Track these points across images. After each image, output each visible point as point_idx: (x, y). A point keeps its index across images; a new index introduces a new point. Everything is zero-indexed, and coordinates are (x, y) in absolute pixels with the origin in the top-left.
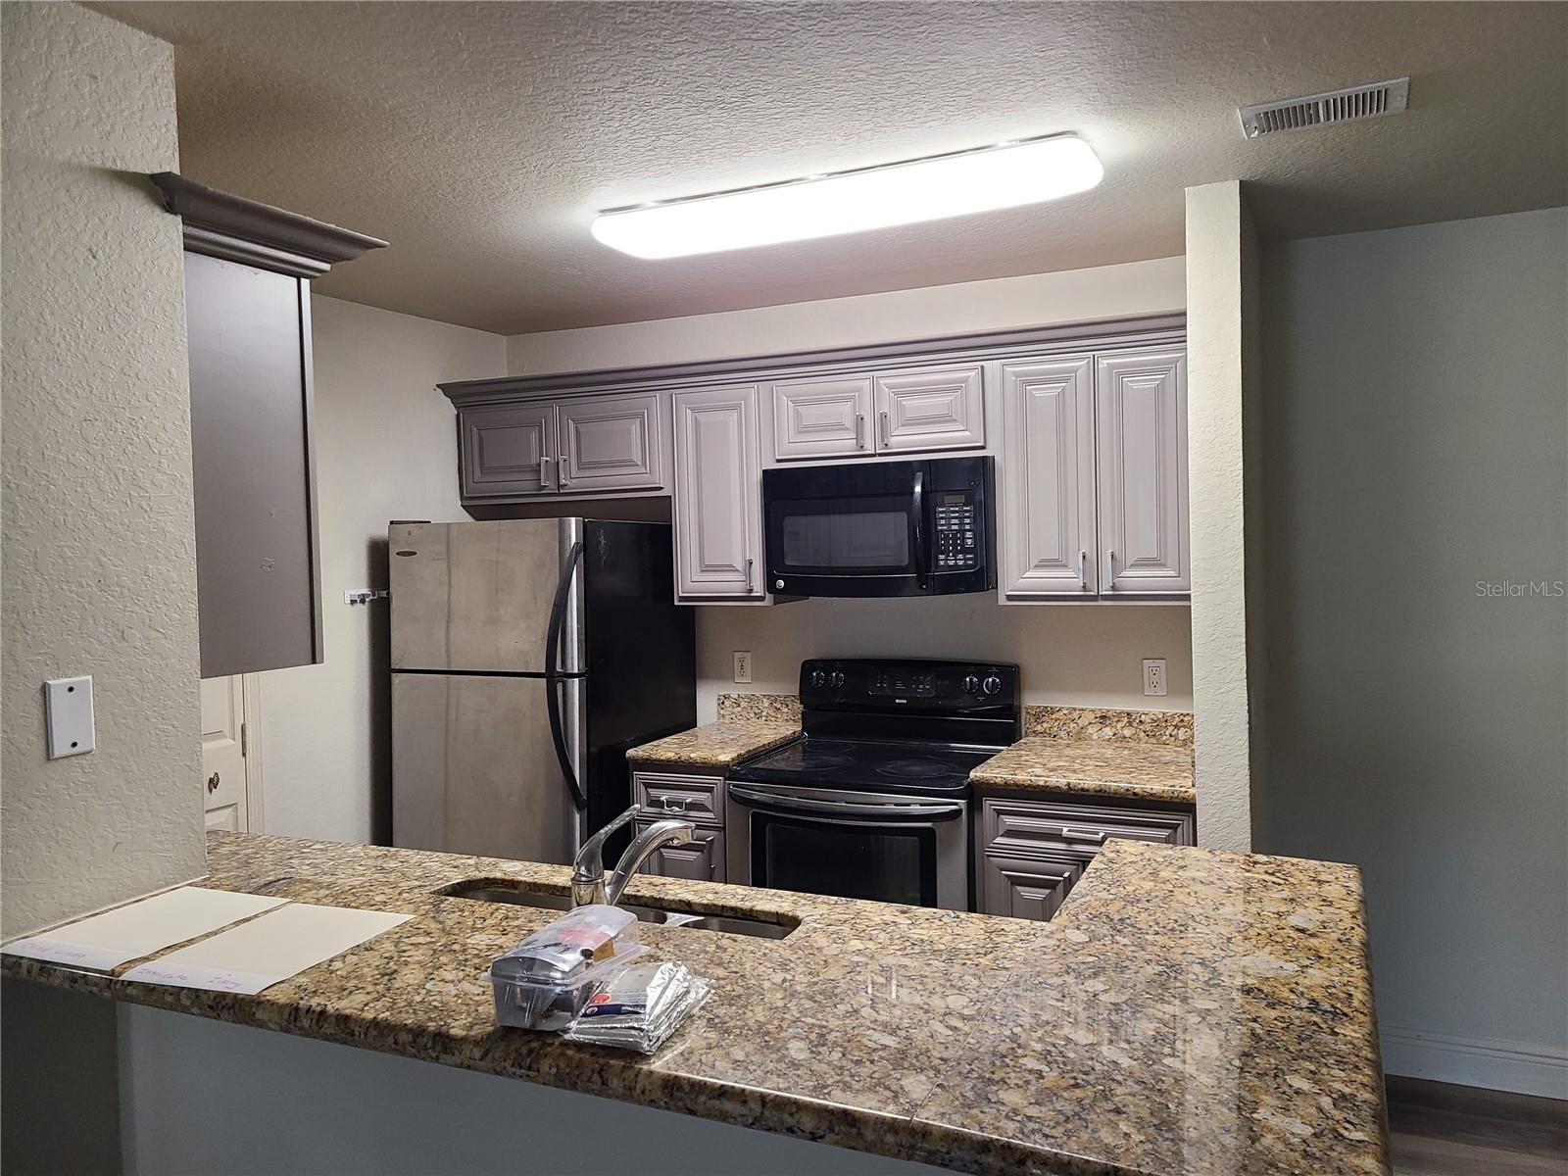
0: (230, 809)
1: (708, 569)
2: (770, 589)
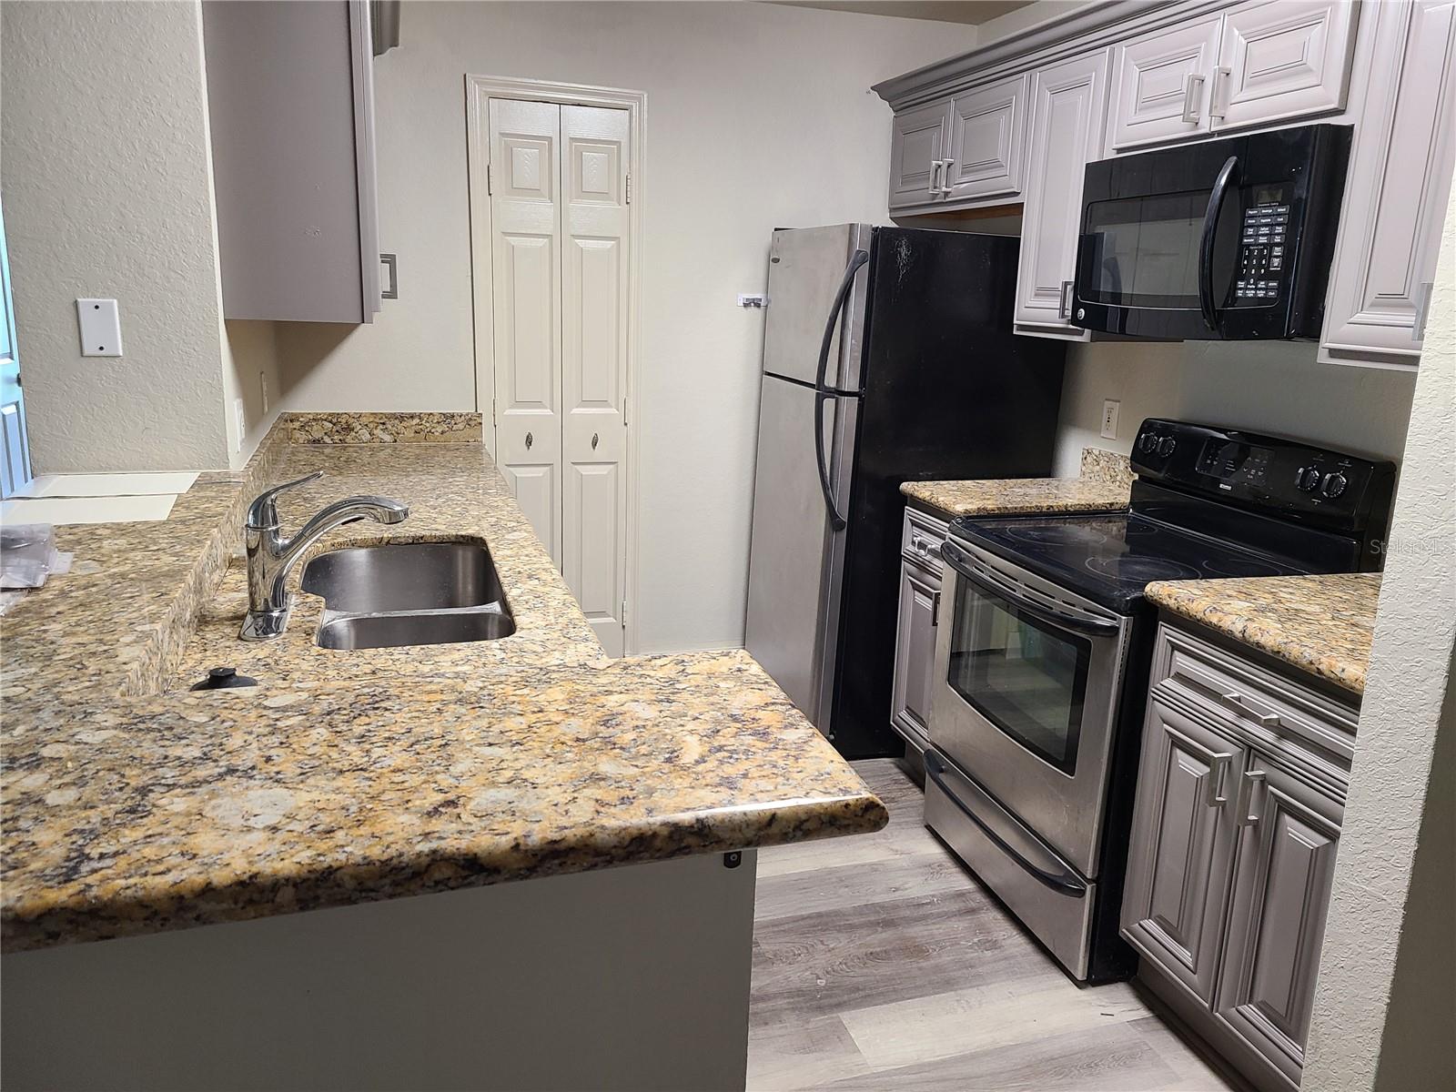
0: (612, 466)
1: (1041, 292)
2: (1074, 320)
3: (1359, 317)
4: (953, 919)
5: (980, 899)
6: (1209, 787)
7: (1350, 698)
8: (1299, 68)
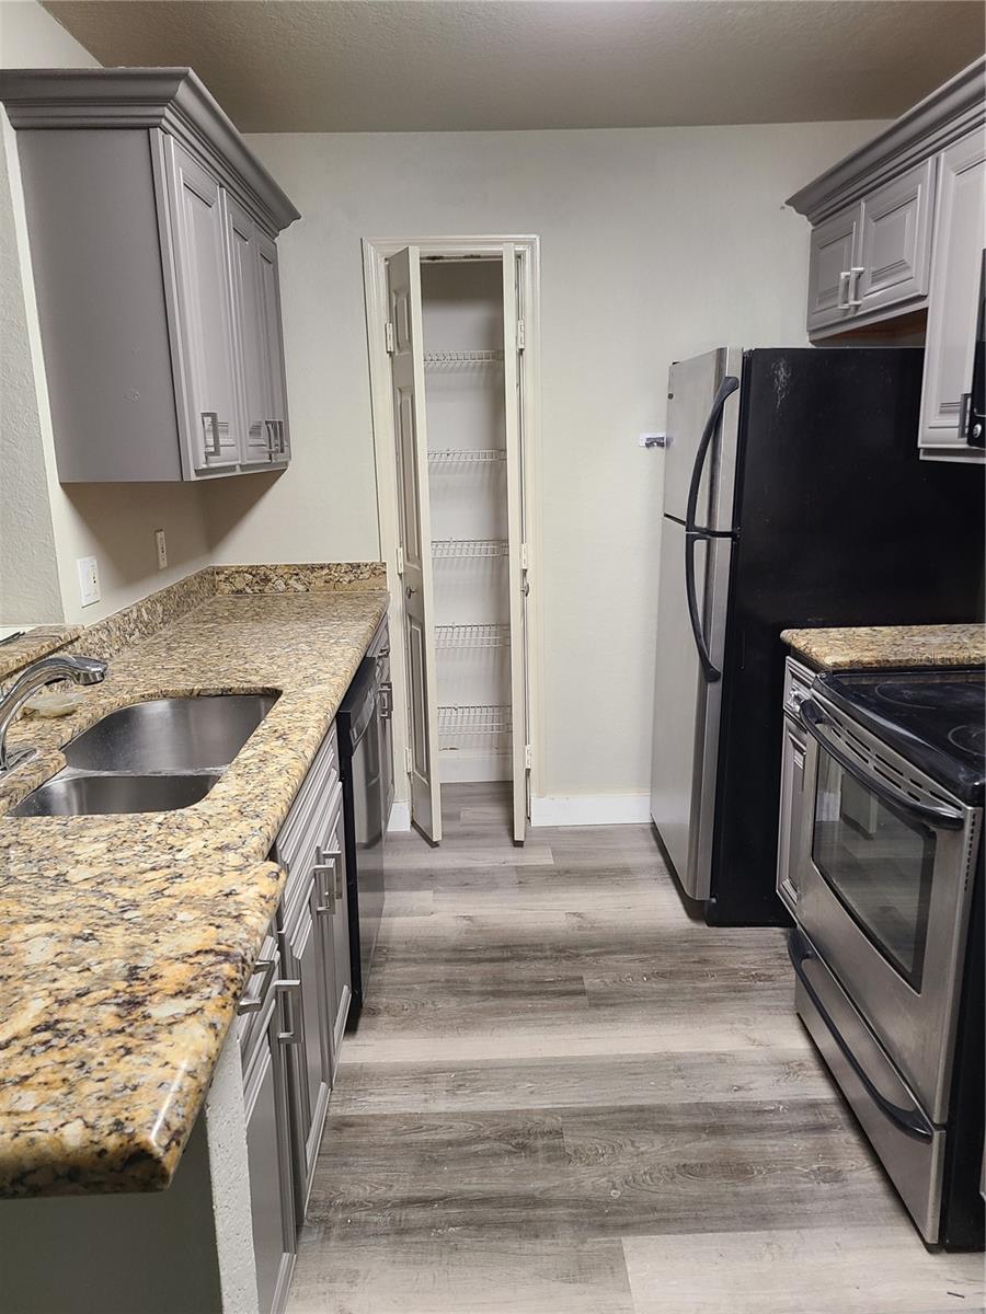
1: (944, 408)
2: (971, 439)
4: (794, 1135)
5: (837, 1113)
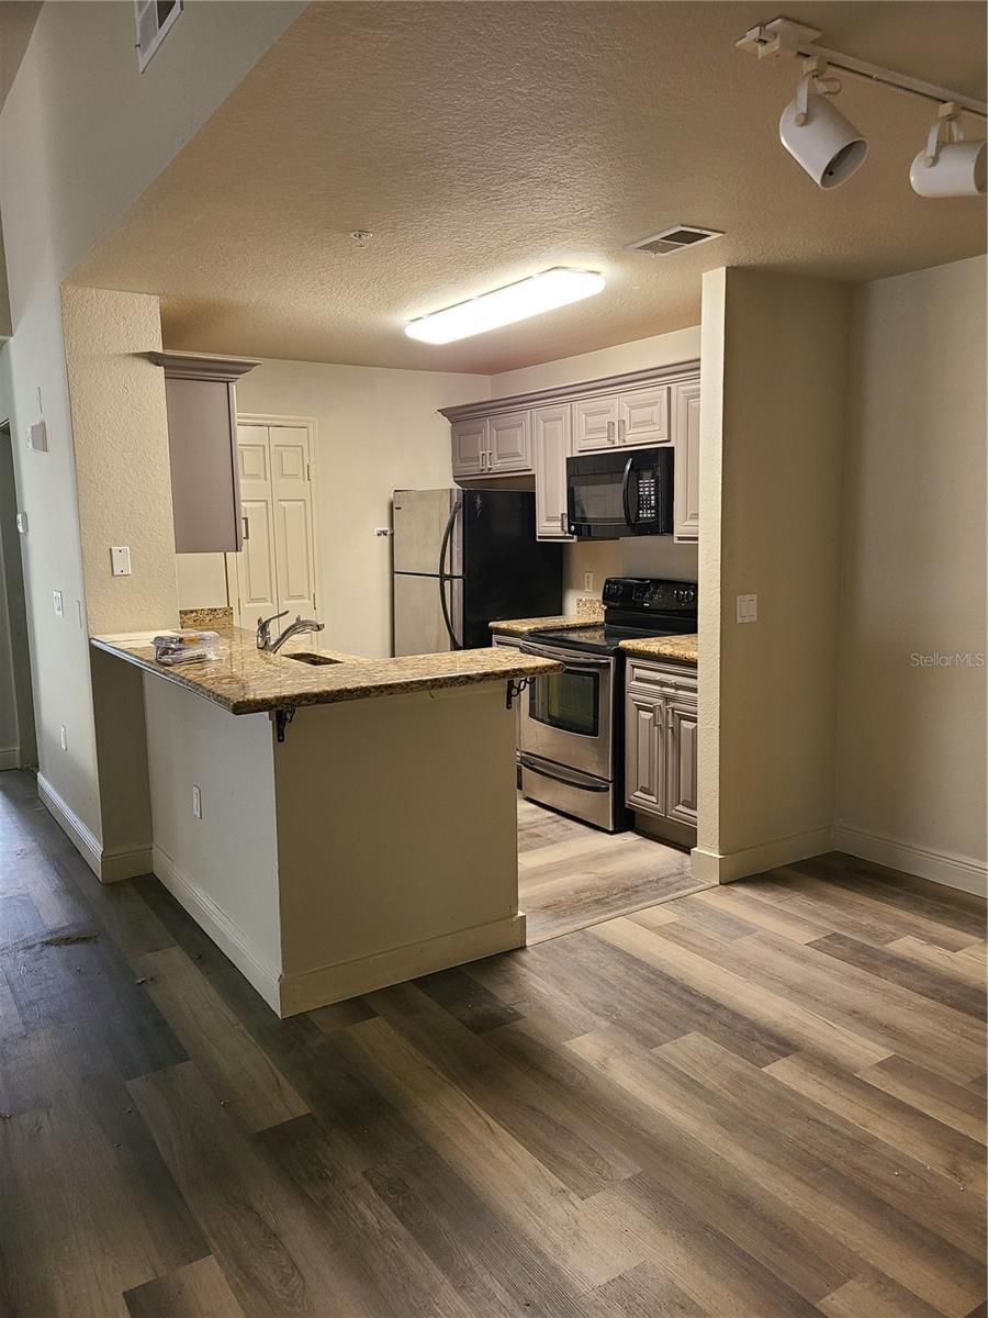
1: (549, 519)
2: (570, 532)
3: (686, 523)
6: (654, 721)
7: (693, 664)
8: (650, 422)
